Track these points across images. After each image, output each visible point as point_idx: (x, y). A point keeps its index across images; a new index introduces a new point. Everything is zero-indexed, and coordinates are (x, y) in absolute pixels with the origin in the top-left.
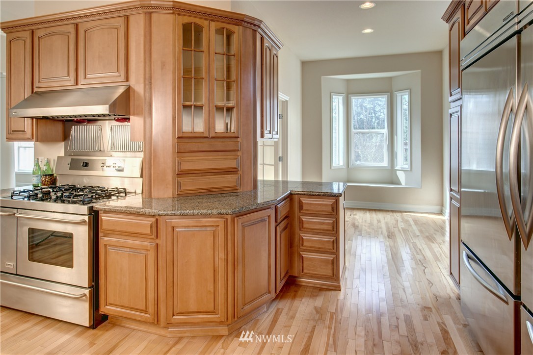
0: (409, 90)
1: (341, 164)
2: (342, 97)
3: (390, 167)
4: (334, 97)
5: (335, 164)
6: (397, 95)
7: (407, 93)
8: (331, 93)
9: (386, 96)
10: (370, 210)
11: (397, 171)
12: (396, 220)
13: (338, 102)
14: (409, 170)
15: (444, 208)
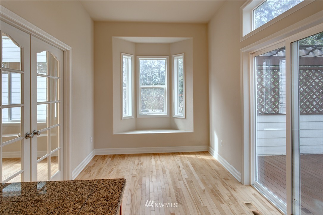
0: (183, 54)
1: (130, 114)
2: (130, 58)
3: (169, 115)
4: (124, 56)
5: (125, 115)
6: (174, 58)
7: (182, 57)
8: (121, 53)
9: (166, 58)
10: (155, 154)
11: (176, 119)
12: (178, 167)
13: (127, 62)
14: (184, 118)
15: (210, 148)
